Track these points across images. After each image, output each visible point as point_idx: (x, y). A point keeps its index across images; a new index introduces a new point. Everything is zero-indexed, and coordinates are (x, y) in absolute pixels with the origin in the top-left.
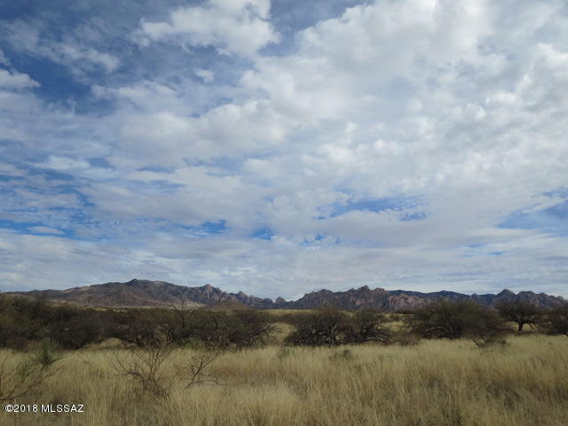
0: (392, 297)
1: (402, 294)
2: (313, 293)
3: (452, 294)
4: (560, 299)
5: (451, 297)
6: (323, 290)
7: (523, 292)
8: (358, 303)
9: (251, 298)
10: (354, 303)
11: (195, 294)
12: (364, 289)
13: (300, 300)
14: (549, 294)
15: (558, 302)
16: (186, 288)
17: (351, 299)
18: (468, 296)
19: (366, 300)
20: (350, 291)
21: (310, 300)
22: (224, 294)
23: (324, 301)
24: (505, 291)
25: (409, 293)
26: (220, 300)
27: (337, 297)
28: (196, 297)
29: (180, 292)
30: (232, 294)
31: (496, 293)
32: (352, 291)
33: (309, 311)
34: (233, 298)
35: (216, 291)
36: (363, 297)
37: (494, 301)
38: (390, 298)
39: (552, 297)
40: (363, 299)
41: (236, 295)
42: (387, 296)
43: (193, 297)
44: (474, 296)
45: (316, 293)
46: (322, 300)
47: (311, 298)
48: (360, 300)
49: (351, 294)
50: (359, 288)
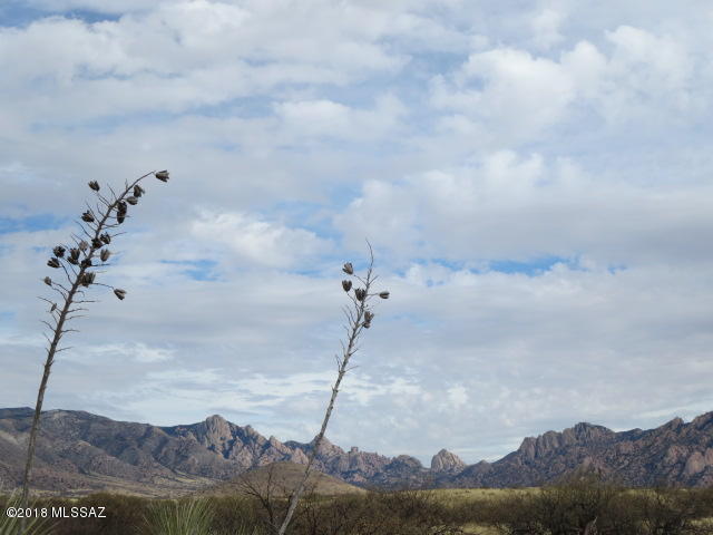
2: (549, 434)
6: (582, 427)
8: (696, 464)
9: (353, 457)
10: (682, 463)
11: (174, 445)
13: (511, 456)
16: (149, 428)
17: (673, 453)
20: (669, 425)
21: (541, 454)
22: (268, 444)
23: (587, 461)
26: (255, 465)
27: (627, 447)
28: (182, 455)
29: (127, 440)
30: (293, 445)
32: (676, 426)
33: (536, 491)
34: (299, 457)
35: (244, 436)
41: (306, 448)
43: (172, 456)
45: (560, 437)
46: (581, 457)
47: (542, 454)
48: (703, 454)
49: (673, 436)
50: (699, 418)
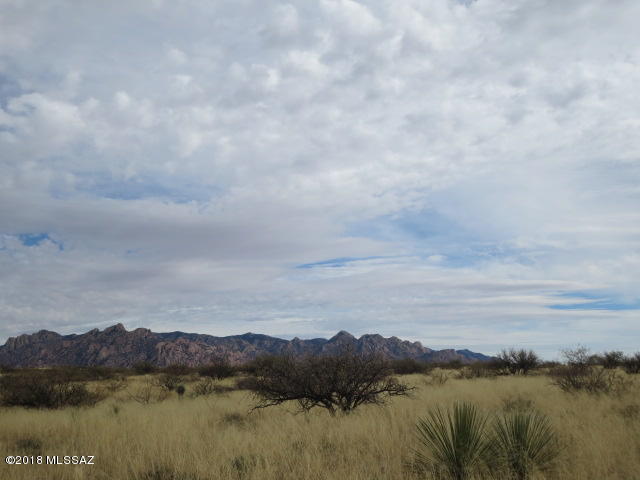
0: (162, 344)
1: (181, 339)
2: (24, 336)
3: (262, 338)
4: (417, 345)
5: (260, 344)
6: (43, 333)
7: (367, 336)
8: (104, 354)
10: (97, 353)
12: (117, 330)
14: (403, 339)
15: (415, 351)
17: (92, 347)
18: (286, 342)
19: (117, 349)
20: (91, 332)
21: (17, 349)
23: (43, 352)
24: (341, 334)
25: (193, 337)
27: (67, 344)
31: (329, 338)
32: (95, 333)
36: (112, 344)
37: (324, 349)
38: (160, 345)
39: (407, 343)
40: (112, 347)
42: (156, 342)
44: (296, 341)
45: (30, 337)
46: (40, 349)
47: (19, 346)
48: (108, 348)
49: (93, 338)
50: (107, 329)
